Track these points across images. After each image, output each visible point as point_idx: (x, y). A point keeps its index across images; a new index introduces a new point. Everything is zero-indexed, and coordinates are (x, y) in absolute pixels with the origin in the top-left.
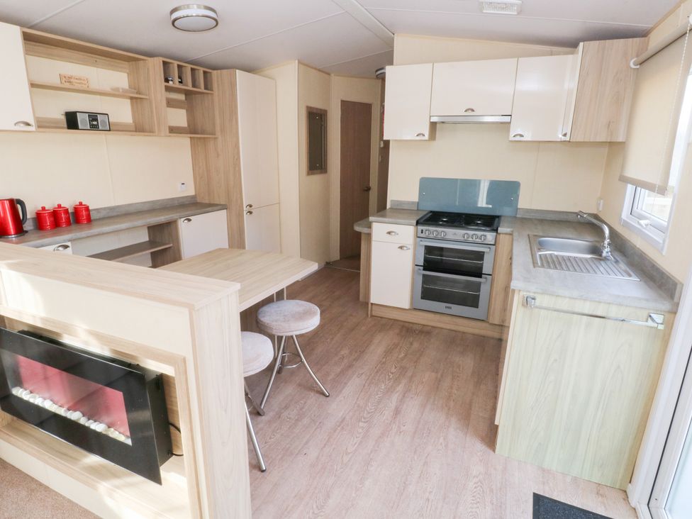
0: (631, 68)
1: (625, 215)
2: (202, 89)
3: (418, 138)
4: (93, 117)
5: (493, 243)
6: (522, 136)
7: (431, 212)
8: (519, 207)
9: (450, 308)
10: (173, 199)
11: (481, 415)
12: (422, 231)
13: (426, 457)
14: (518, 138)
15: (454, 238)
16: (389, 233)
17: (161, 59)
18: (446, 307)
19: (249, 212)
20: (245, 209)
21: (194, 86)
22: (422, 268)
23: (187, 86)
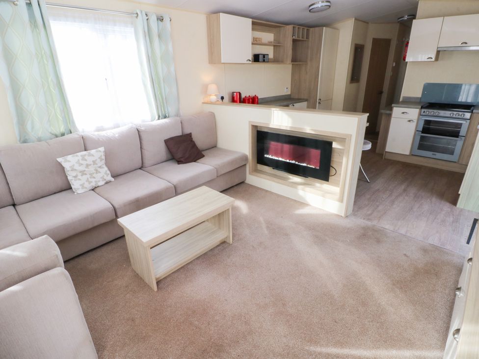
2: (305, 39)
3: (429, 60)
4: (264, 56)
5: (469, 118)
7: (429, 103)
9: (435, 155)
10: (282, 96)
12: (424, 112)
15: (444, 115)
16: (403, 113)
17: (293, 26)
18: (433, 154)
19: (319, 103)
20: (318, 101)
21: (302, 38)
22: (421, 132)
23: (300, 38)
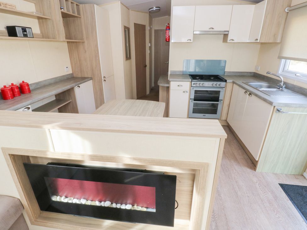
0: (286, 12)
1: (280, 72)
2: (76, 15)
3: (188, 42)
4: (24, 30)
5: (224, 87)
6: (233, 40)
7: (190, 75)
8: (225, 71)
9: (205, 115)
10: (64, 76)
11: (240, 157)
12: (194, 83)
13: (235, 179)
14: (231, 41)
15: (208, 86)
16: (179, 86)
18: (203, 115)
19: (104, 80)
21: (73, 12)
22: (193, 100)
23: (70, 12)
